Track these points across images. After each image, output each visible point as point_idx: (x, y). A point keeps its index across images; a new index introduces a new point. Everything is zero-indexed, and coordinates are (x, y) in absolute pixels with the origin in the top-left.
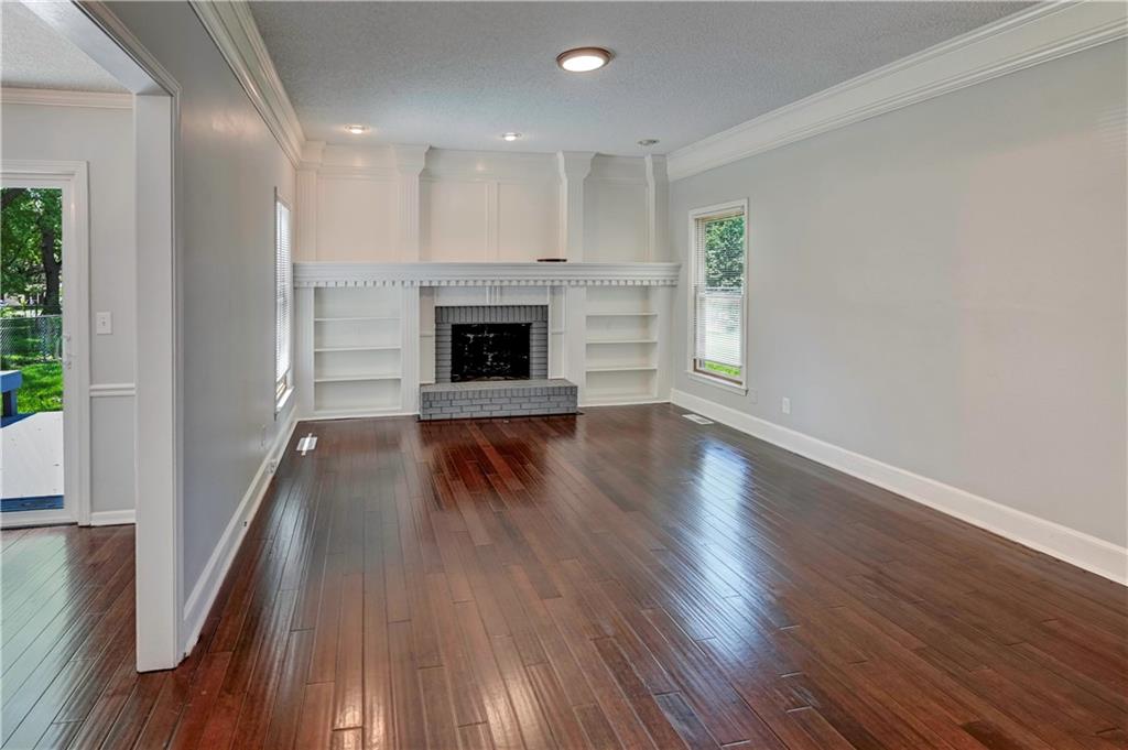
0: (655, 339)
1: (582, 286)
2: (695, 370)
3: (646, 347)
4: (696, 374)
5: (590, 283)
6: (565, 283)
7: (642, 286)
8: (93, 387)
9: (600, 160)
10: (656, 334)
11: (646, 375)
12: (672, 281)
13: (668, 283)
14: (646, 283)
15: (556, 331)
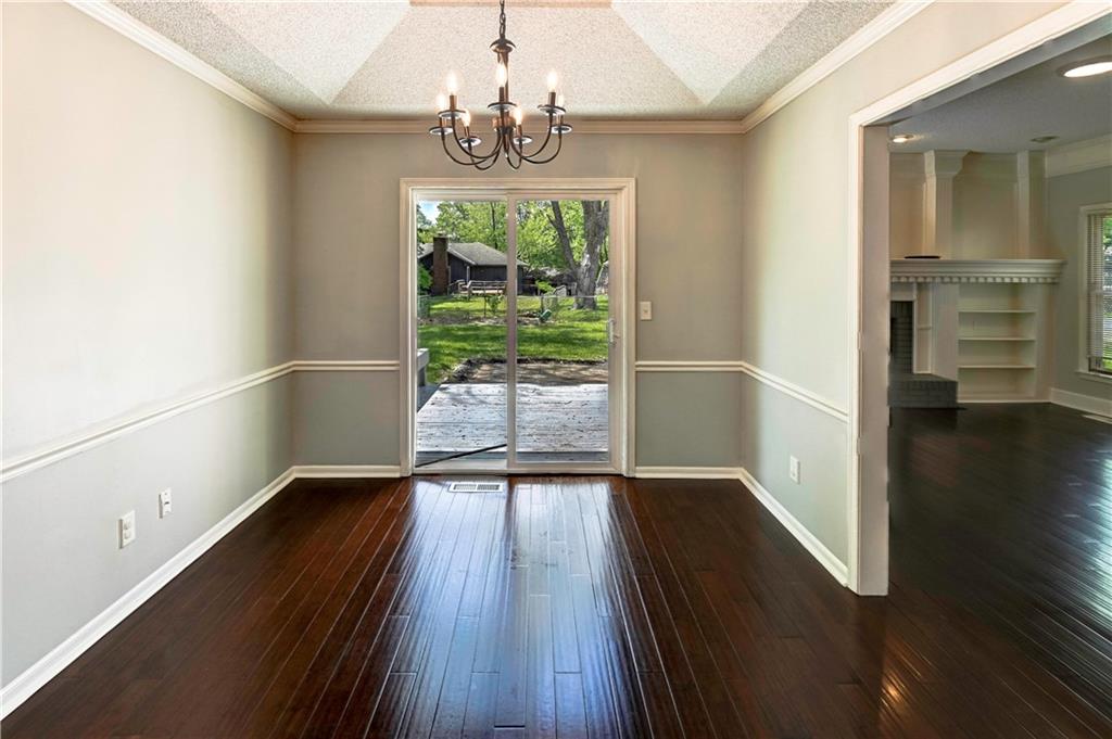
0: (1032, 337)
1: (956, 283)
2: (1090, 370)
3: (1015, 346)
4: (1092, 373)
5: (964, 280)
6: (938, 280)
7: (1012, 283)
8: (639, 363)
9: (972, 157)
10: (1031, 333)
11: (1017, 374)
12: (1053, 278)
13: (1049, 280)
14: (1016, 280)
15: (923, 326)
